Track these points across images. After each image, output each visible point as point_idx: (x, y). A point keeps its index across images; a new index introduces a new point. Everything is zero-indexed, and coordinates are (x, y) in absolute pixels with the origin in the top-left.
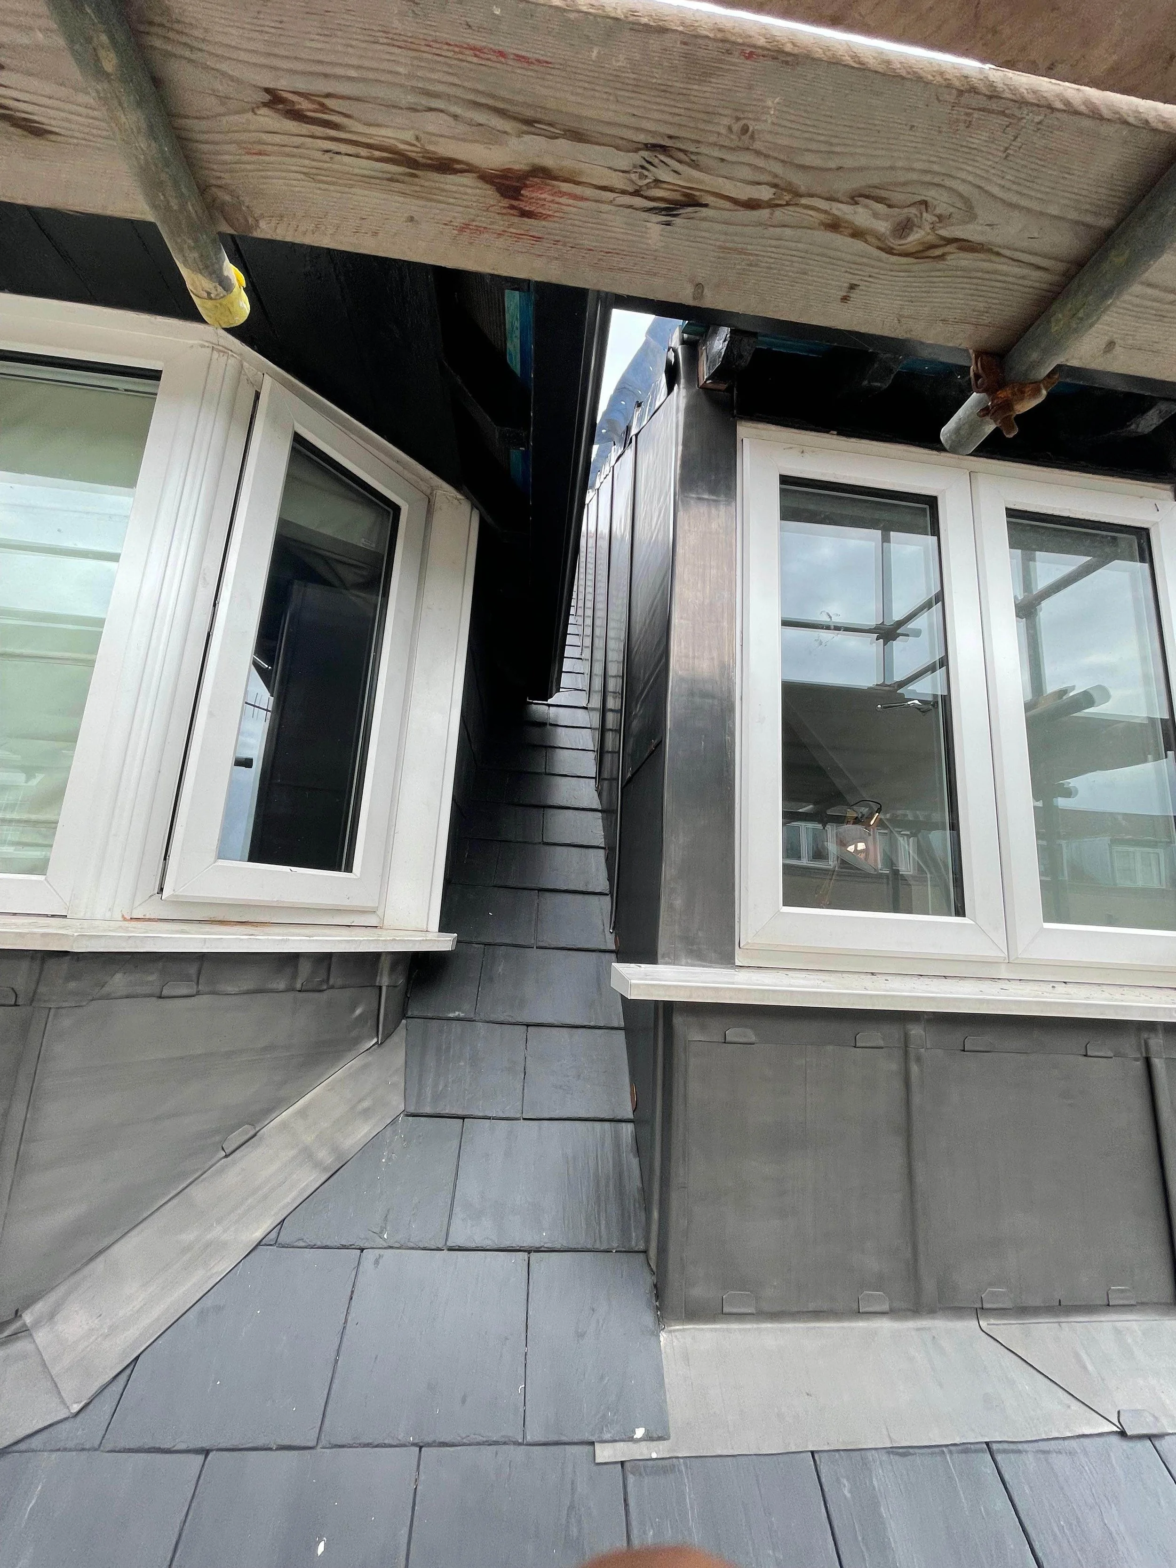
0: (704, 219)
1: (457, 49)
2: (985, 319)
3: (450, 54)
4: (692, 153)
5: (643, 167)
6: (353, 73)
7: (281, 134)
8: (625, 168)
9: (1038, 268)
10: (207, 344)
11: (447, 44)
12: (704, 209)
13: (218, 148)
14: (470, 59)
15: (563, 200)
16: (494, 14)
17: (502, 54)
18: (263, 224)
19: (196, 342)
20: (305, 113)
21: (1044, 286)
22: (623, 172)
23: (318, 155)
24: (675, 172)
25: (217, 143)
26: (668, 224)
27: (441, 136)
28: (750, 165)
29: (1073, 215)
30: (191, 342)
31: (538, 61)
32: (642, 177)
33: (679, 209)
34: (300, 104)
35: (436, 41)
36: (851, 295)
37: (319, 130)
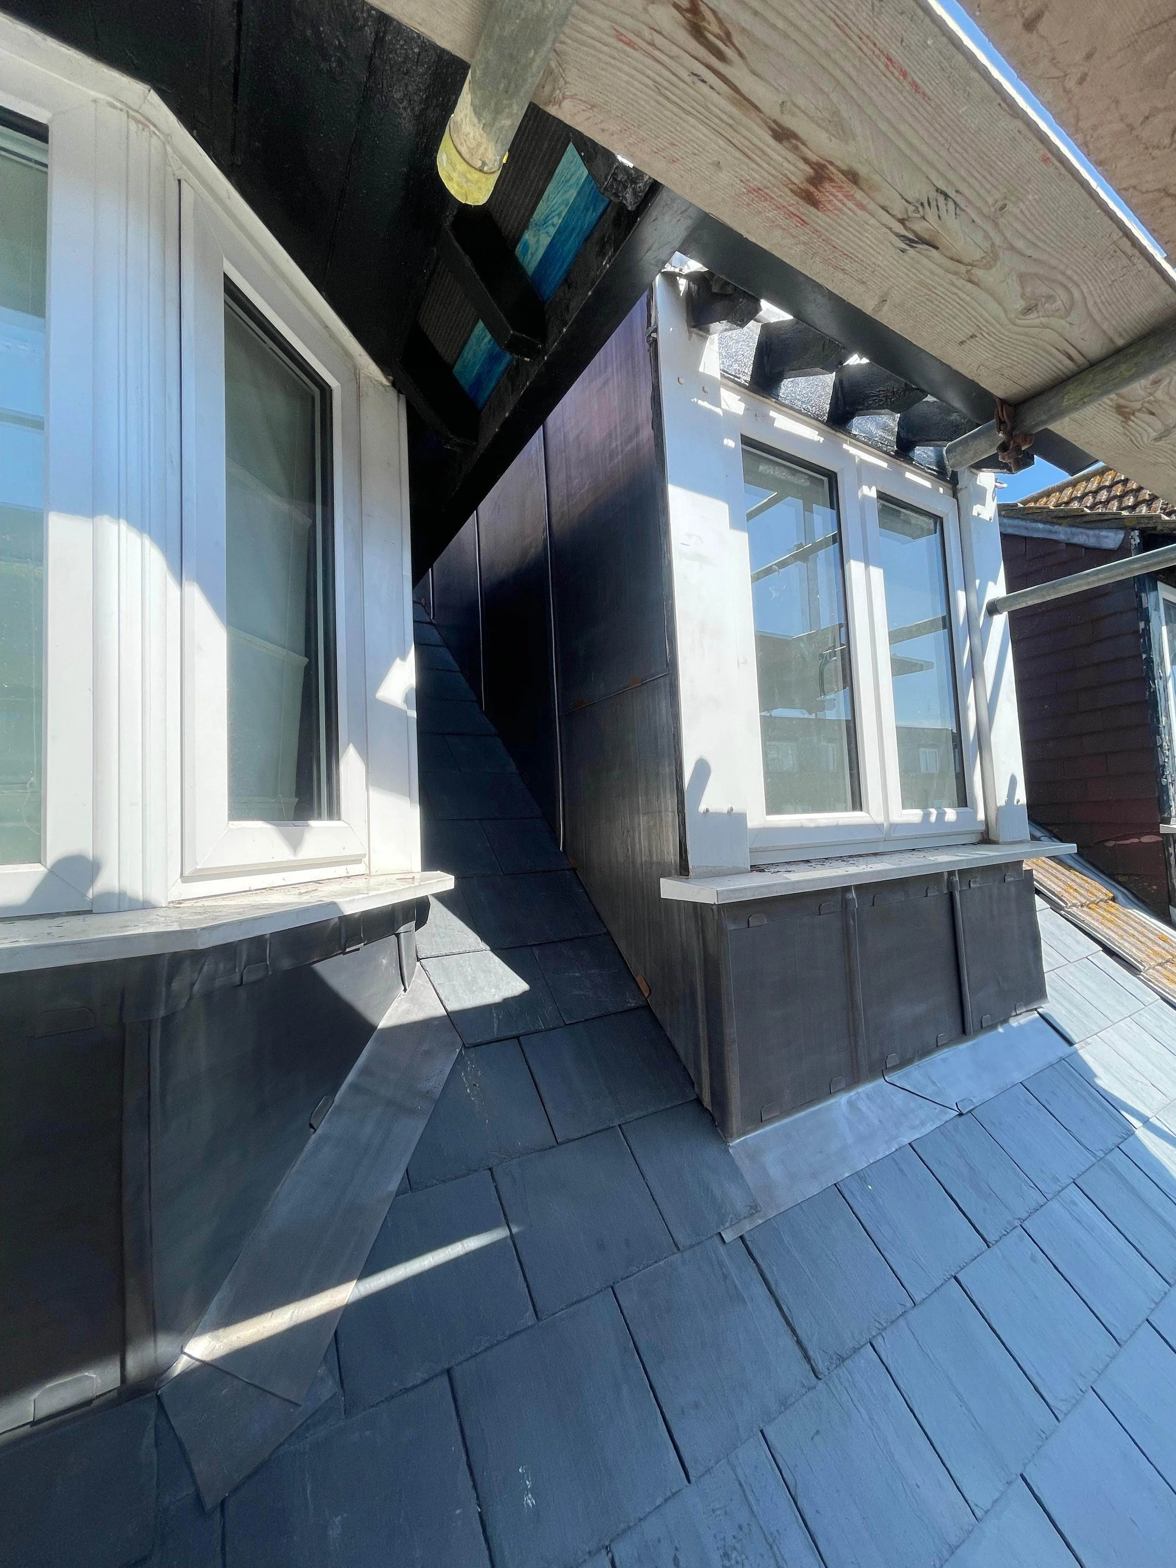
0: (928, 258)
1: (877, 52)
2: (1022, 382)
3: (869, 53)
4: (960, 208)
5: (922, 204)
6: (780, 24)
7: (664, 37)
8: (910, 200)
9: (1070, 358)
10: (118, 104)
11: (875, 44)
12: (934, 250)
13: (590, 17)
14: (880, 64)
15: (850, 204)
16: (926, 43)
17: (905, 74)
18: (567, 104)
19: (102, 96)
20: (706, 33)
21: (1065, 370)
22: (907, 201)
23: (684, 74)
24: (939, 217)
25: (591, 11)
26: (903, 251)
27: (803, 112)
28: (985, 231)
29: (1111, 333)
30: (94, 94)
31: (924, 94)
32: (917, 210)
33: (919, 243)
34: (709, 23)
35: (868, 37)
36: (968, 341)
37: (702, 52)
